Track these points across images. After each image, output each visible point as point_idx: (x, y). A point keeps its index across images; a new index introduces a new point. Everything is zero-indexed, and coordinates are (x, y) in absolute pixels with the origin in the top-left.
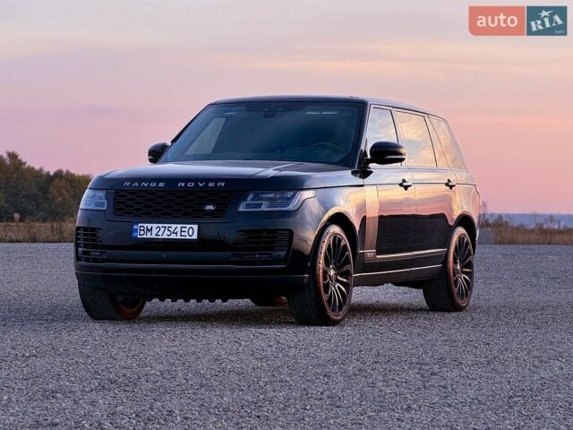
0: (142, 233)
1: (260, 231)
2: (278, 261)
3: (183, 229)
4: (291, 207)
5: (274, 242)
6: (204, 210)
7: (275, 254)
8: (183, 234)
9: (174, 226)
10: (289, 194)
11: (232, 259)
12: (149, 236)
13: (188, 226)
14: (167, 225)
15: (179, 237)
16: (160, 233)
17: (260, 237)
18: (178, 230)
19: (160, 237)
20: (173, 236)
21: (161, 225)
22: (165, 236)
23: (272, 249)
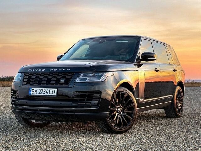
0: (33, 92)
1: (86, 92)
2: (94, 106)
3: (50, 91)
4: (101, 80)
5: (92, 97)
6: (60, 82)
7: (93, 102)
8: (50, 93)
9: (46, 89)
10: (100, 74)
11: (72, 105)
12: (36, 94)
13: (52, 89)
14: (44, 89)
15: (48, 94)
16: (40, 93)
17: (86, 95)
18: (48, 91)
19: (40, 94)
20: (46, 94)
21: (41, 89)
22: (43, 94)
23: (91, 100)
